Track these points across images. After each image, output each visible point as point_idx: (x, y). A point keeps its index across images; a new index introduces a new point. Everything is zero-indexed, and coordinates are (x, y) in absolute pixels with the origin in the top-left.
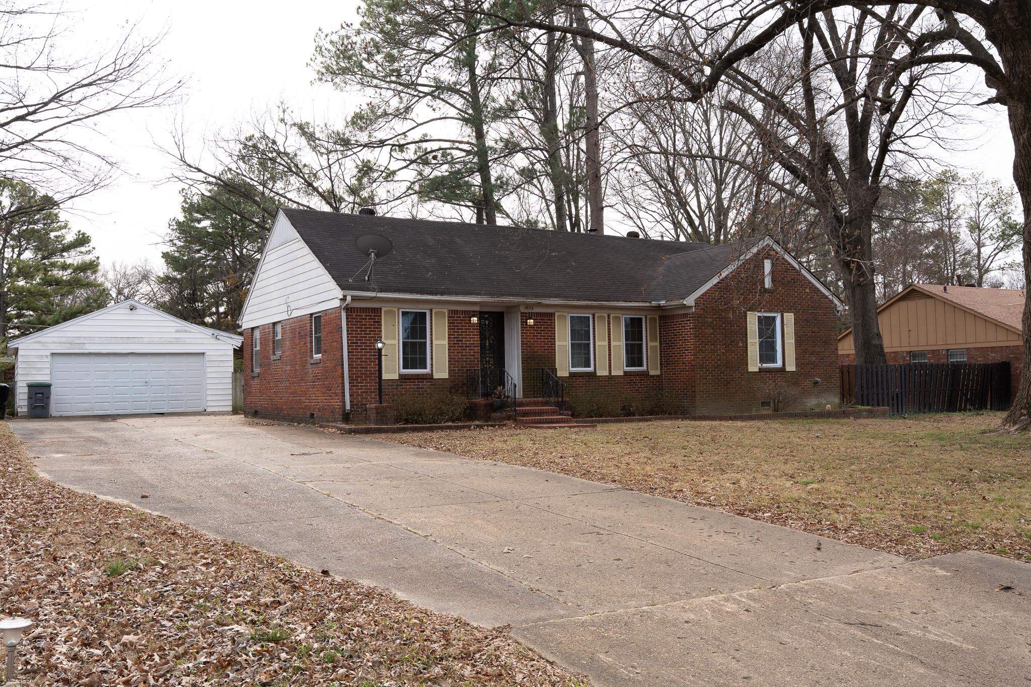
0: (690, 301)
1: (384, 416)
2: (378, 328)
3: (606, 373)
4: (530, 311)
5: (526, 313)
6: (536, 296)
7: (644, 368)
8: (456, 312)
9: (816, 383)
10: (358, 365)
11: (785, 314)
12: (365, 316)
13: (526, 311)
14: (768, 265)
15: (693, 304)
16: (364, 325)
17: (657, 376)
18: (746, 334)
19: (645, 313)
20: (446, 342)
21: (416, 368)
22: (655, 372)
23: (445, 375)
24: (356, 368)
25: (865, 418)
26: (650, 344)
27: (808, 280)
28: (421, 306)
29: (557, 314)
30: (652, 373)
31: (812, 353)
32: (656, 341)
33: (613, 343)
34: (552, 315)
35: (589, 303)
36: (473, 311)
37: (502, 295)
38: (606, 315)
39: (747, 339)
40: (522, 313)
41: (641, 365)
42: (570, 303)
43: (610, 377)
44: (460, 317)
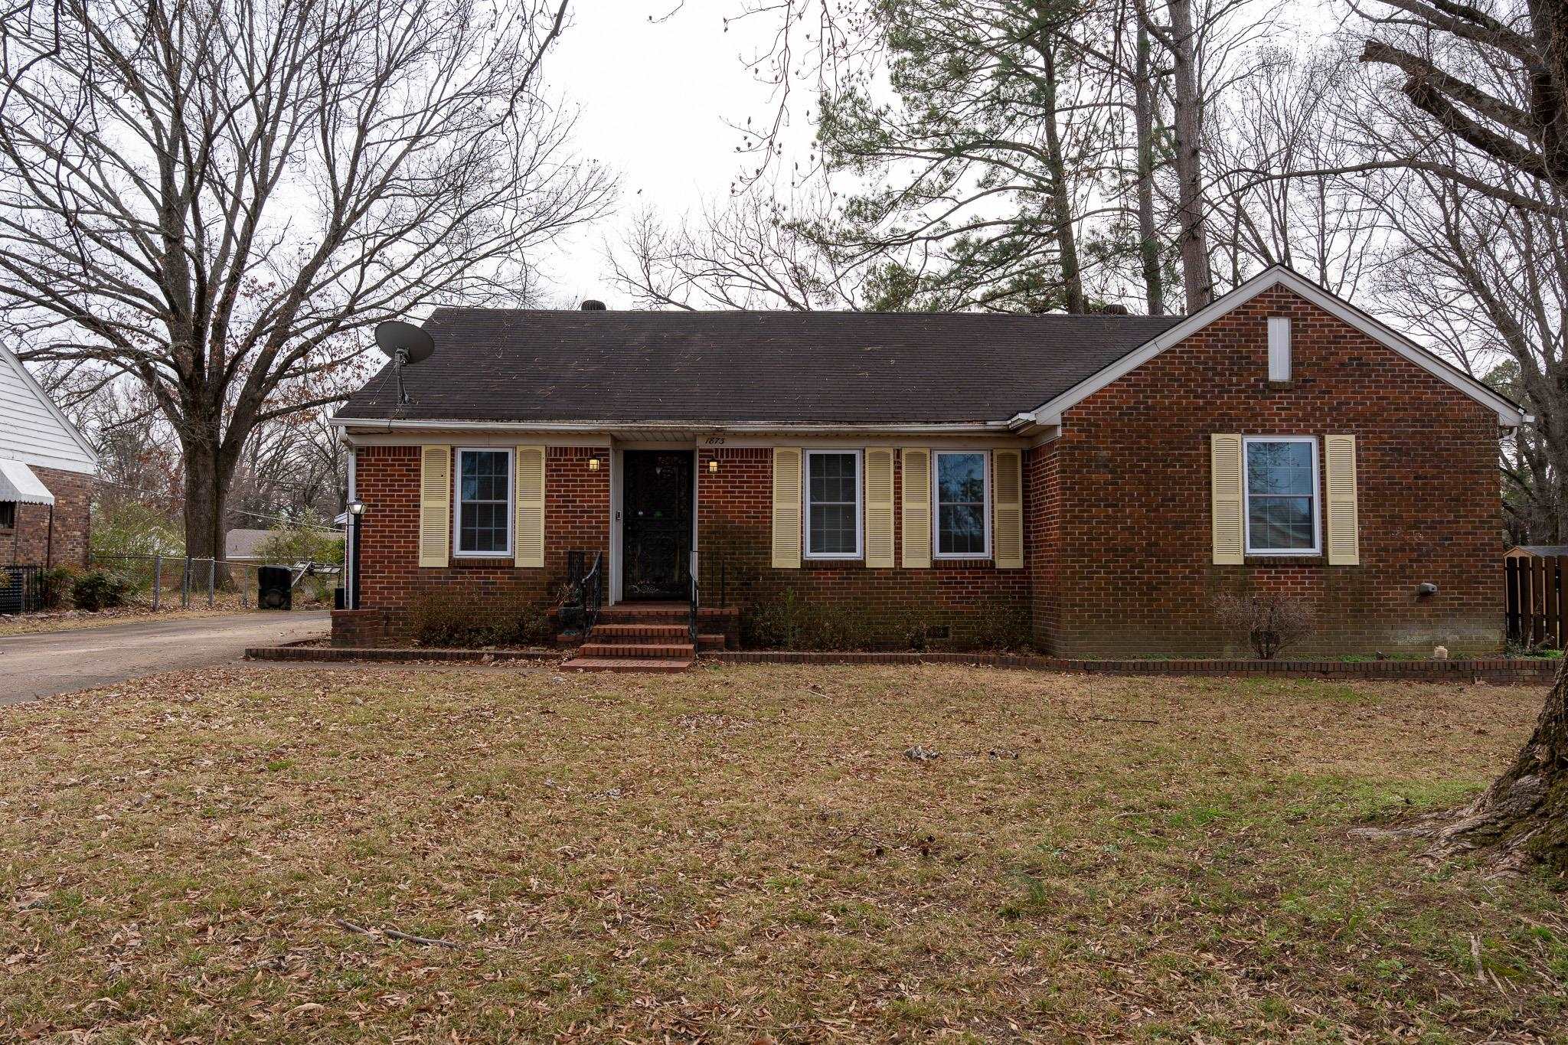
0: (1050, 414)
1: (348, 631)
2: (414, 481)
3: (889, 563)
4: (718, 446)
5: (710, 451)
6: (717, 419)
7: (986, 554)
8: (564, 451)
9: (1425, 595)
10: (377, 542)
11: (1329, 438)
12: (392, 460)
13: (708, 446)
14: (1279, 332)
15: (1058, 421)
16: (389, 475)
17: (1016, 571)
18: (1210, 483)
19: (990, 445)
20: (541, 504)
21: (490, 549)
22: (1011, 562)
23: (539, 562)
24: (371, 547)
25: (1526, 683)
26: (998, 507)
27: (1402, 358)
28: (494, 442)
29: (776, 451)
30: (1002, 564)
31: (1416, 525)
32: (1015, 500)
33: (905, 505)
34: (767, 453)
35: (846, 428)
36: (597, 449)
37: (647, 418)
38: (891, 452)
39: (1210, 495)
40: (701, 451)
41: (980, 548)
42: (789, 428)
43: (899, 572)
44: (572, 460)
